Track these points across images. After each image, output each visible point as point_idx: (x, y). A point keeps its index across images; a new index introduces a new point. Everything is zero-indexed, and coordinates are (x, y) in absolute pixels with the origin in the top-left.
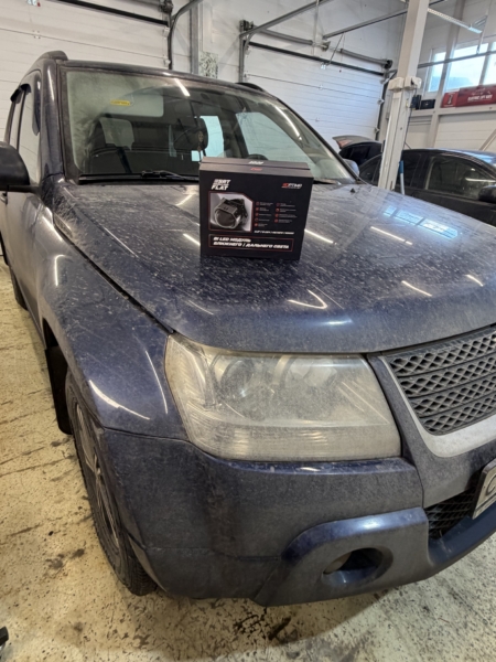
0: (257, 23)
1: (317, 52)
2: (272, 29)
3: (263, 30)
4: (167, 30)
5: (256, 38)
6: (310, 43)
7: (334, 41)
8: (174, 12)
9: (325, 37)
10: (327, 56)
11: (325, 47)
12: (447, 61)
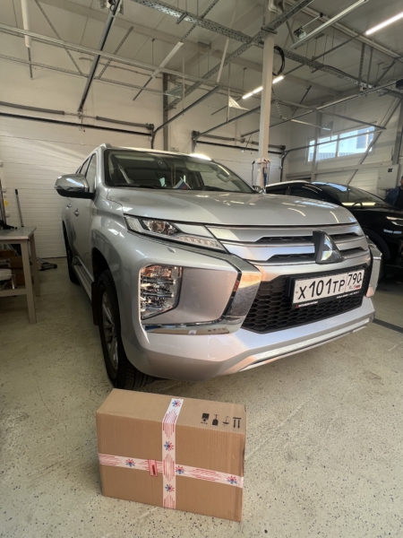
0: (201, 132)
1: (238, 144)
2: (209, 134)
3: (205, 135)
4: (151, 138)
5: (200, 139)
6: (233, 139)
7: (247, 138)
8: (155, 129)
9: (242, 136)
10: (244, 145)
11: (243, 141)
12: (316, 145)
